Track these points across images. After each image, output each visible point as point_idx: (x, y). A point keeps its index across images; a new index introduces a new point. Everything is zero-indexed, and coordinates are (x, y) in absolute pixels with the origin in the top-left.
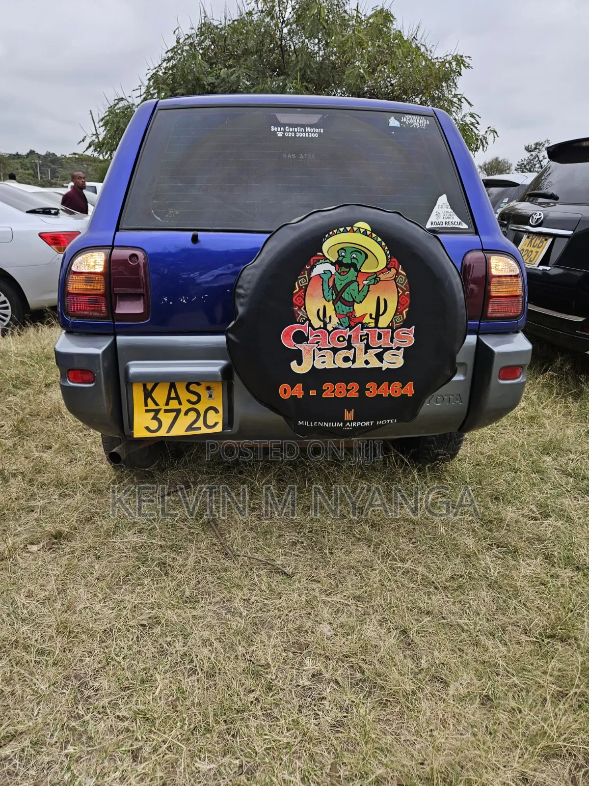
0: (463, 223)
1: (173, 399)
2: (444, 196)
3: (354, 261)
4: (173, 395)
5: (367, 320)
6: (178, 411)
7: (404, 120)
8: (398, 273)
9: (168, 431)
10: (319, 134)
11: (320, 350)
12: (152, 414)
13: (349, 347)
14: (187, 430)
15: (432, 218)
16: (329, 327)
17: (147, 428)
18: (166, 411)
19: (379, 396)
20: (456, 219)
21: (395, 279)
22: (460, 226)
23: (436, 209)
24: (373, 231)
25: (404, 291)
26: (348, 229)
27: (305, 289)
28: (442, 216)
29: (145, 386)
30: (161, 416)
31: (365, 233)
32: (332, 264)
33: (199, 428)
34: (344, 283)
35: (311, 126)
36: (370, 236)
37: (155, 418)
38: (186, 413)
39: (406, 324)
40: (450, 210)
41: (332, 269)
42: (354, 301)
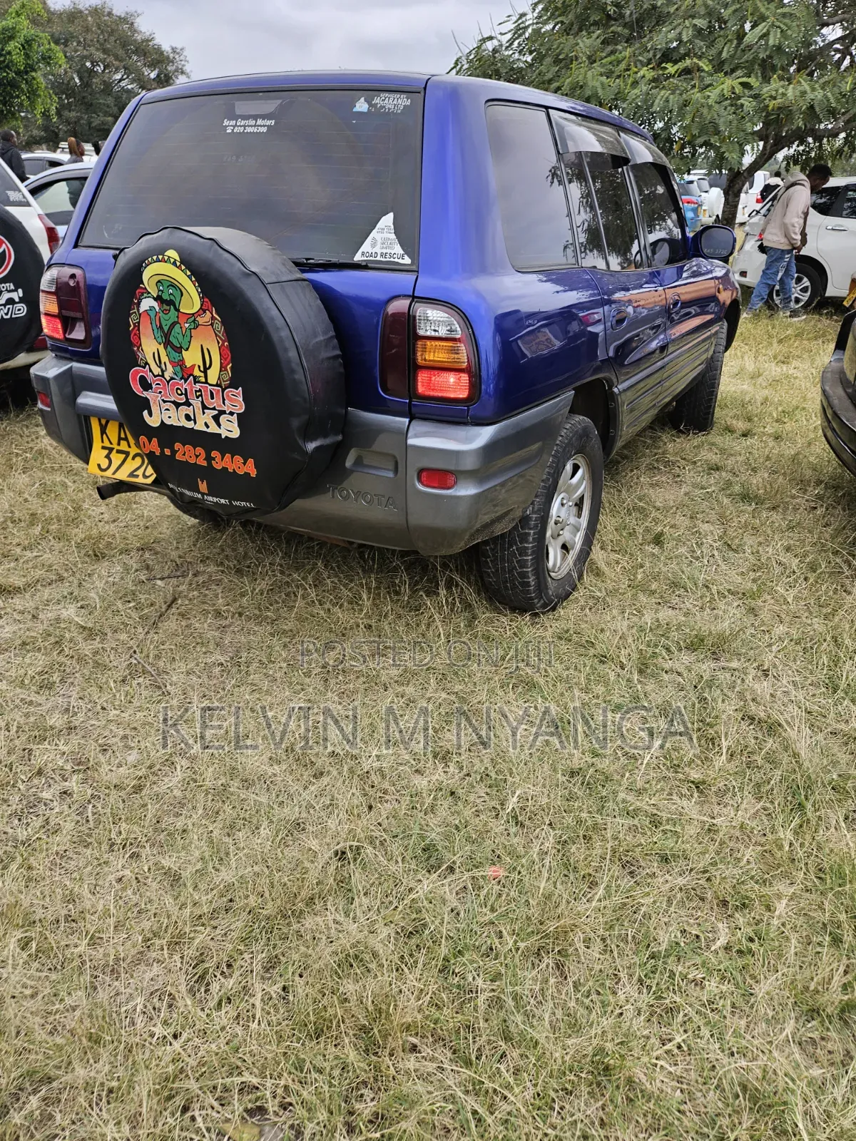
0: (406, 257)
1: (123, 439)
2: (391, 215)
3: (172, 297)
4: (123, 436)
5: (197, 372)
6: (127, 454)
7: (377, 101)
8: (213, 318)
9: (114, 473)
10: (269, 127)
11: (165, 402)
12: (106, 452)
13: (188, 404)
14: (129, 476)
15: (366, 247)
16: (167, 376)
17: (99, 465)
18: (118, 452)
19: (225, 469)
20: (398, 250)
21: (212, 324)
22: (401, 261)
23: (374, 234)
24: (182, 262)
25: (223, 342)
26: (160, 257)
27: (137, 326)
28: (379, 245)
29: (100, 420)
30: (114, 455)
31: (174, 264)
32: (155, 299)
33: (137, 476)
34: (169, 323)
35: (264, 117)
36: (179, 267)
37: (108, 457)
38: (133, 459)
39: (233, 385)
40: (393, 236)
41: (155, 304)
42: (181, 347)
